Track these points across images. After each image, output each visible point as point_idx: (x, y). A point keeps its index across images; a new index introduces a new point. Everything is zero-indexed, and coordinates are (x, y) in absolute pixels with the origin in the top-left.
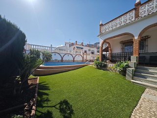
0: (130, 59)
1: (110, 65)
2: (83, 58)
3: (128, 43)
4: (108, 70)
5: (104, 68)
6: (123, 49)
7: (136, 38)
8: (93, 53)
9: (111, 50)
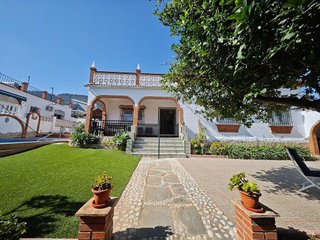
0: (130, 130)
1: (105, 140)
2: (25, 127)
3: (128, 110)
4: (102, 148)
5: (94, 146)
6: (122, 116)
7: (136, 105)
8: (59, 117)
9: (105, 115)
